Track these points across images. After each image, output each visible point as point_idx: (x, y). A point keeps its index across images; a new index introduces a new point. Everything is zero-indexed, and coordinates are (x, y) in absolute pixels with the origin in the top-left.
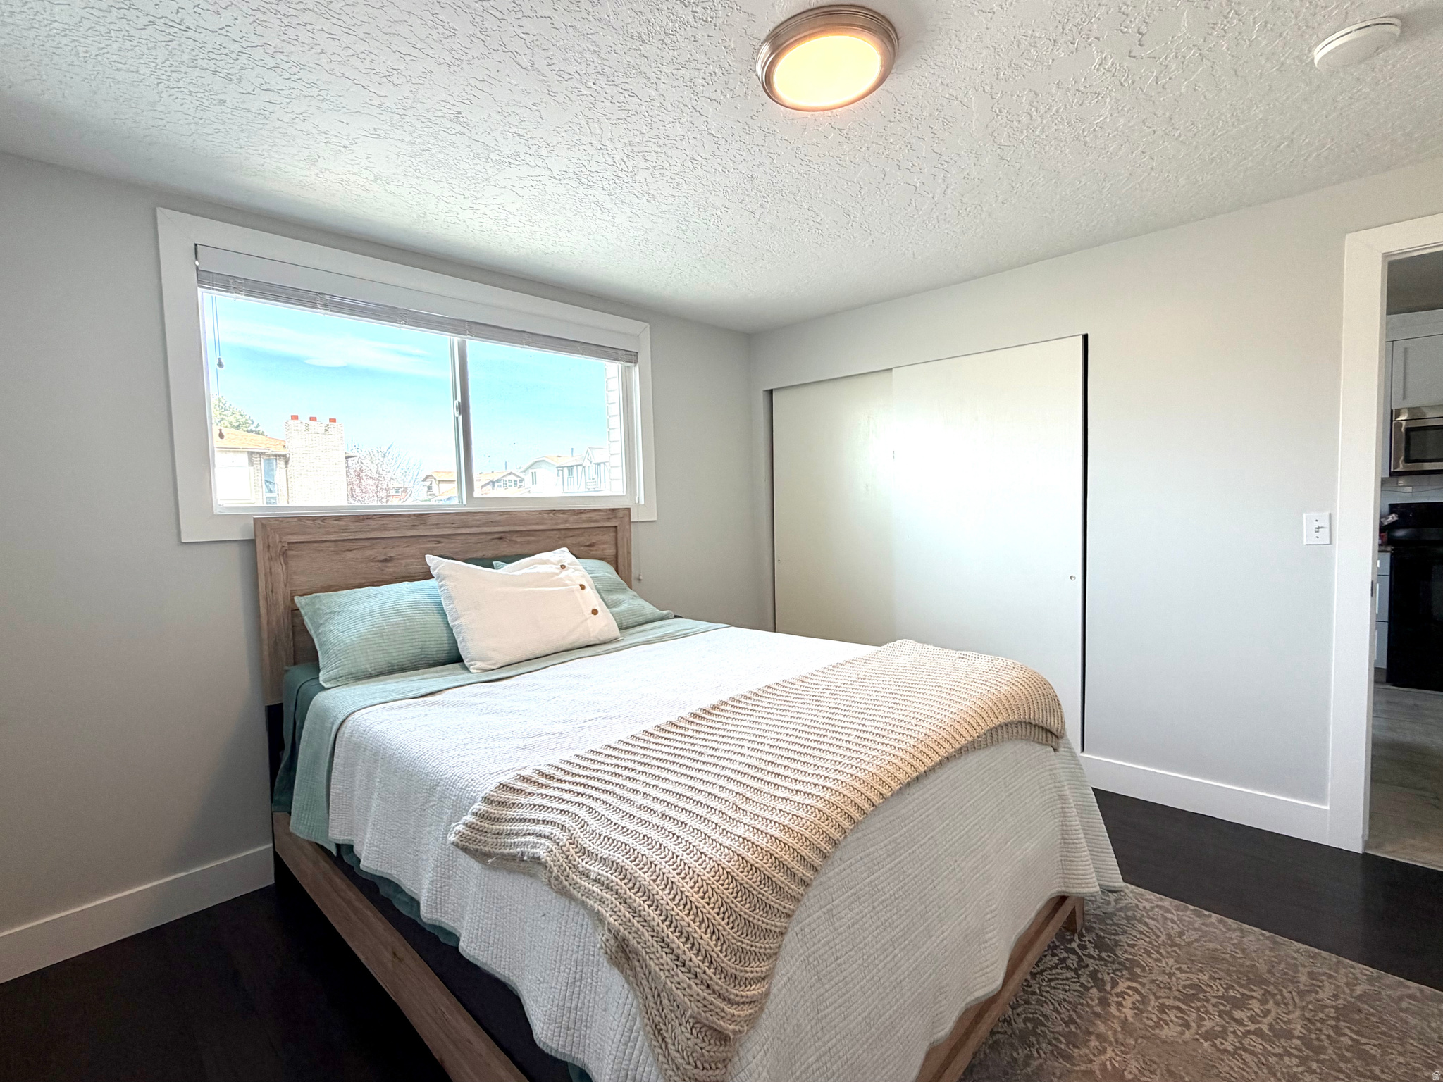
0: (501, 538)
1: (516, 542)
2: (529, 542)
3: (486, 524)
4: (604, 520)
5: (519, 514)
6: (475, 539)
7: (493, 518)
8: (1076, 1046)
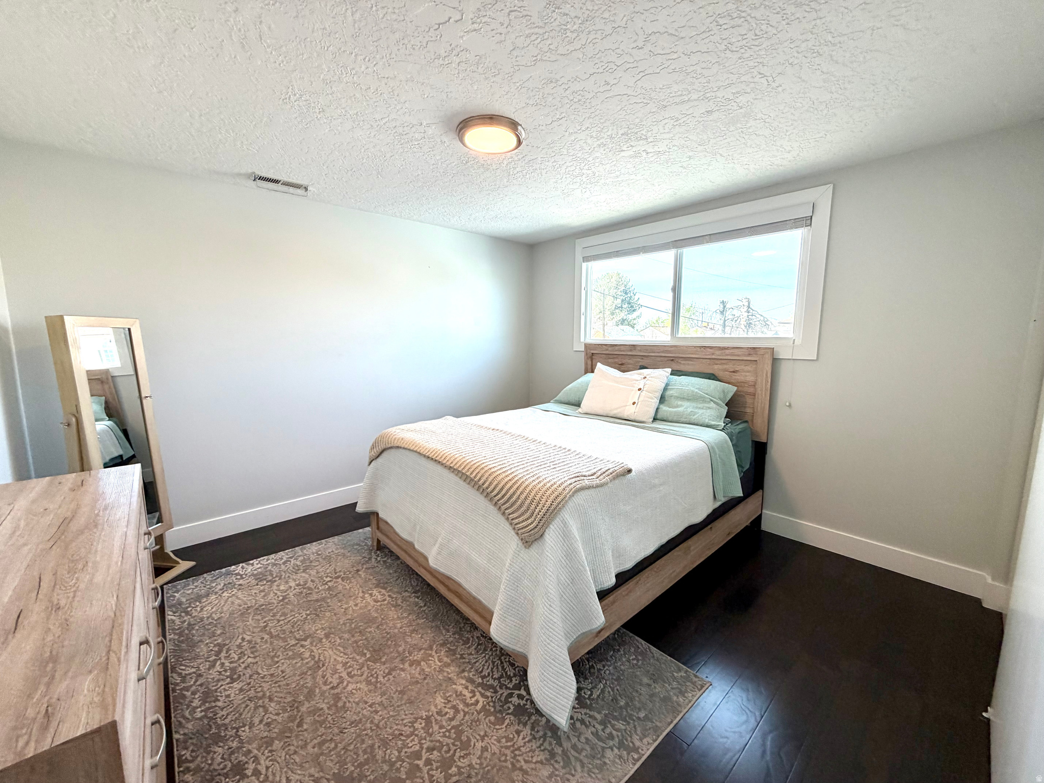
0: (672, 360)
1: (680, 363)
2: (688, 364)
3: (663, 352)
4: (745, 355)
5: (682, 348)
6: (659, 359)
7: (666, 349)
8: (446, 651)
